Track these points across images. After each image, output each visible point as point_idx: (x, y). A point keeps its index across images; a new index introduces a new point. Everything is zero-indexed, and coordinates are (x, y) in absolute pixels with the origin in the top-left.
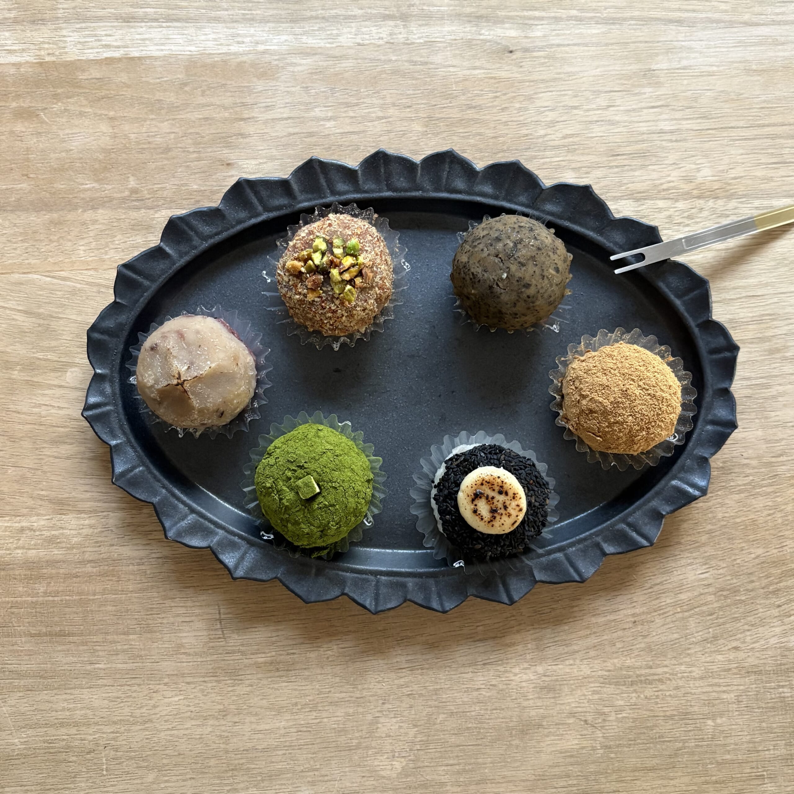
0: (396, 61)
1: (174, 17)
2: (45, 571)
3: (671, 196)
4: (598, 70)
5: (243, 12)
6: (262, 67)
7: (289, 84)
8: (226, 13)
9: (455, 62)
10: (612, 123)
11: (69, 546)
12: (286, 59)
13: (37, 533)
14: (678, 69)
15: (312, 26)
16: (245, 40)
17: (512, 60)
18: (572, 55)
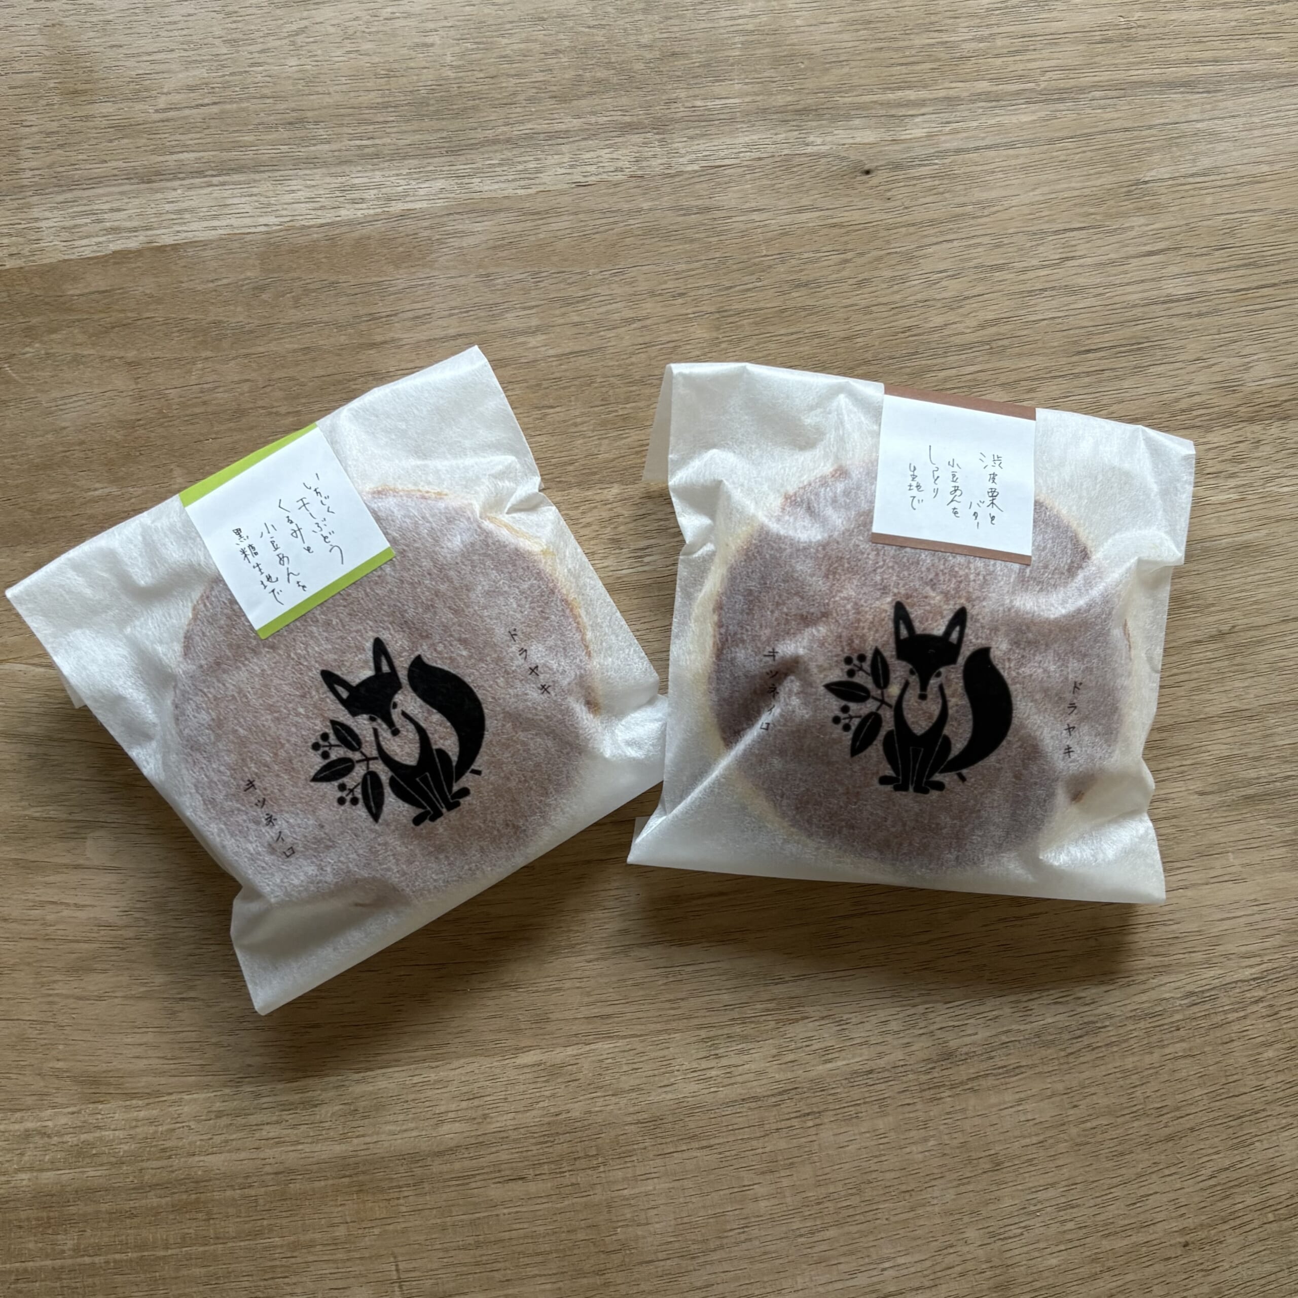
0: (650, 210)
1: (233, 165)
2: (73, 1209)
3: (1197, 422)
4: (1037, 192)
5: (358, 142)
6: (402, 245)
7: (453, 273)
8: (326, 147)
9: (763, 202)
10: (1072, 291)
11: (113, 1160)
12: (443, 225)
13: (55, 1140)
14: (1192, 175)
15: (490, 159)
16: (366, 196)
17: (871, 188)
18: (986, 167)
